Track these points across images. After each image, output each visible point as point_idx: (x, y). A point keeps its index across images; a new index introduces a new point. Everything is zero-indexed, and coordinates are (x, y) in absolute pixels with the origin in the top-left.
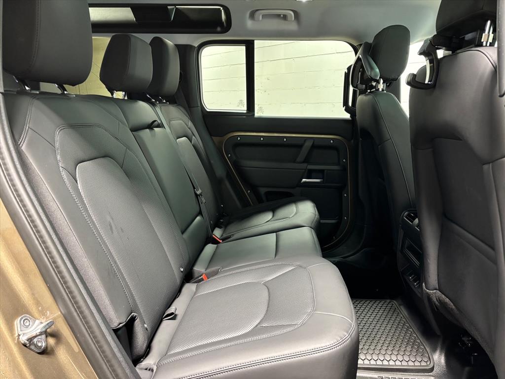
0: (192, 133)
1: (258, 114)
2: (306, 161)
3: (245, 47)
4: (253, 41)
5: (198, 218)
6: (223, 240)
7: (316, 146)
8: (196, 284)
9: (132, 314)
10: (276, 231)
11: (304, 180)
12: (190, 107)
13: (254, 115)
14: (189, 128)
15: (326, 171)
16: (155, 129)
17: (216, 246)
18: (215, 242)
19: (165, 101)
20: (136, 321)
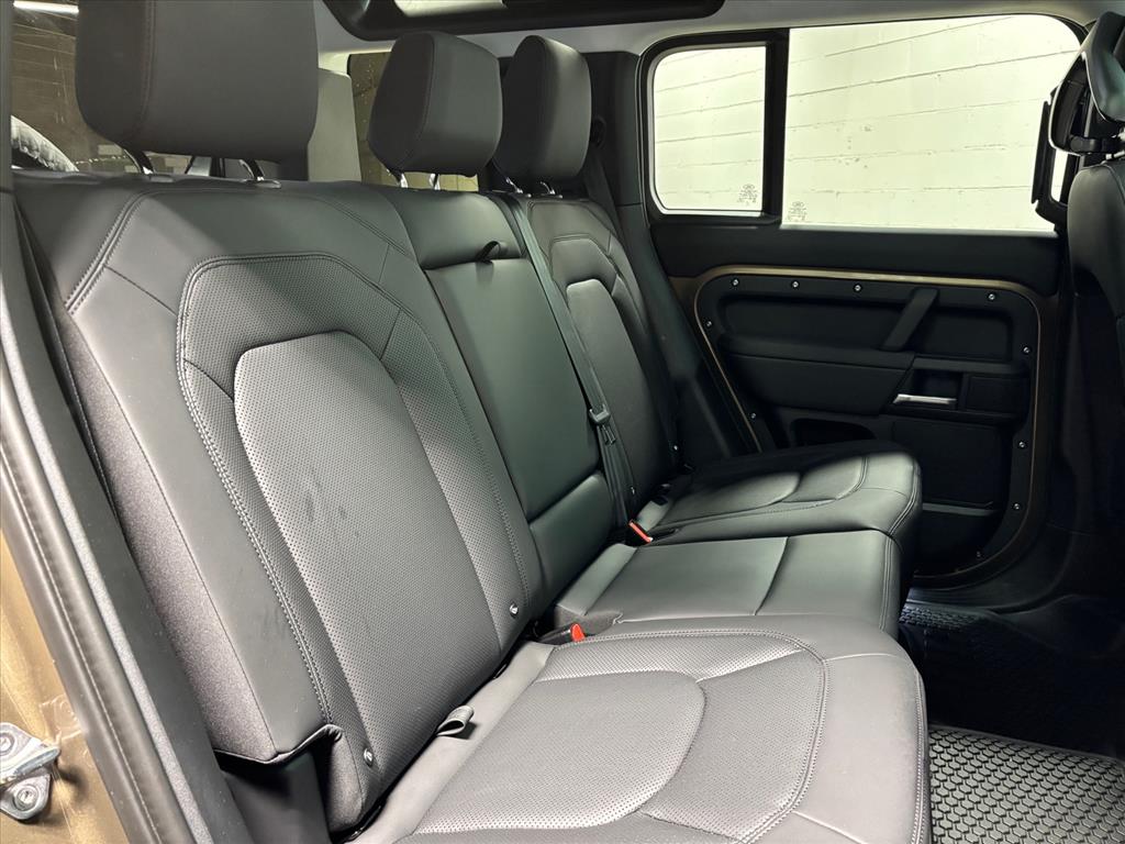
0: (616, 267)
1: (790, 219)
2: (914, 345)
3: (763, 50)
4: (787, 30)
5: (592, 480)
6: (656, 536)
7: (943, 307)
8: (551, 647)
9: (325, 727)
10: (791, 533)
11: (900, 395)
12: (618, 204)
13: (780, 222)
14: (609, 257)
15: (965, 376)
16: (494, 261)
17: (633, 549)
18: (634, 540)
19: (553, 192)
20: (338, 744)
